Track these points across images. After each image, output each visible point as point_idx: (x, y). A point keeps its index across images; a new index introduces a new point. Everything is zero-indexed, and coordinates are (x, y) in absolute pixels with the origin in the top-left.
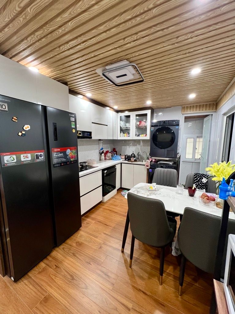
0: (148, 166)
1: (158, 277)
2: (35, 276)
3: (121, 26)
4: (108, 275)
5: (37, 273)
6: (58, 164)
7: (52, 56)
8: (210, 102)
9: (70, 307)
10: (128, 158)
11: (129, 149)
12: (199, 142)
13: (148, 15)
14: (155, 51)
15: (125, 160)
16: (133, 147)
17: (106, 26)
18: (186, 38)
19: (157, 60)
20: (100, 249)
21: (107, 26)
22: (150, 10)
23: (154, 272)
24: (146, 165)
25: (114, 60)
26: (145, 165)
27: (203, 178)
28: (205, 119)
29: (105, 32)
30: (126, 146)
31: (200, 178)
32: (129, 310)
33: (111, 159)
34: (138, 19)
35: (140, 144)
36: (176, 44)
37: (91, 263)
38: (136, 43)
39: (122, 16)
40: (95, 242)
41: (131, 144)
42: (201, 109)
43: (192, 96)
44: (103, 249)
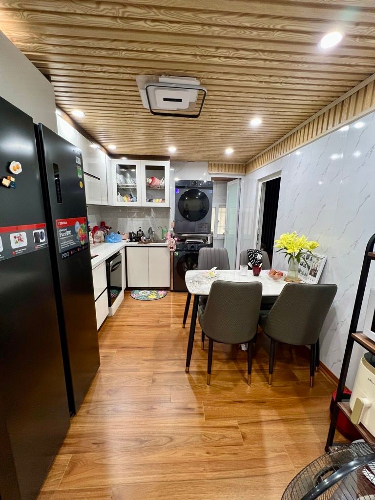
0: (172, 248)
1: (241, 379)
2: (61, 483)
3: (229, 30)
4: (189, 407)
5: (62, 477)
6: (66, 252)
7: (64, 10)
8: (240, 162)
9: (164, 477)
10: (136, 238)
11: (131, 222)
12: (221, 212)
13: (267, 35)
14: (238, 82)
15: (130, 241)
16: (139, 219)
17: (210, 18)
18: (278, 81)
19: (231, 94)
20: (155, 383)
21: (214, 19)
22: (273, 30)
23: (235, 377)
24: (169, 247)
25: (176, 72)
26: (167, 247)
27: (257, 255)
28: (229, 184)
29: (203, 24)
30: (127, 218)
31: (255, 255)
32: (237, 428)
33: (104, 241)
34: (255, 33)
35: (150, 215)
36: (264, 83)
37: (154, 407)
38: (226, 61)
39: (242, 18)
40: (140, 378)
41: (136, 214)
42: (230, 170)
43: (229, 151)
44: (157, 381)
